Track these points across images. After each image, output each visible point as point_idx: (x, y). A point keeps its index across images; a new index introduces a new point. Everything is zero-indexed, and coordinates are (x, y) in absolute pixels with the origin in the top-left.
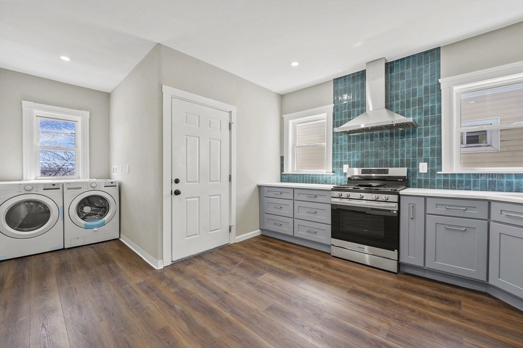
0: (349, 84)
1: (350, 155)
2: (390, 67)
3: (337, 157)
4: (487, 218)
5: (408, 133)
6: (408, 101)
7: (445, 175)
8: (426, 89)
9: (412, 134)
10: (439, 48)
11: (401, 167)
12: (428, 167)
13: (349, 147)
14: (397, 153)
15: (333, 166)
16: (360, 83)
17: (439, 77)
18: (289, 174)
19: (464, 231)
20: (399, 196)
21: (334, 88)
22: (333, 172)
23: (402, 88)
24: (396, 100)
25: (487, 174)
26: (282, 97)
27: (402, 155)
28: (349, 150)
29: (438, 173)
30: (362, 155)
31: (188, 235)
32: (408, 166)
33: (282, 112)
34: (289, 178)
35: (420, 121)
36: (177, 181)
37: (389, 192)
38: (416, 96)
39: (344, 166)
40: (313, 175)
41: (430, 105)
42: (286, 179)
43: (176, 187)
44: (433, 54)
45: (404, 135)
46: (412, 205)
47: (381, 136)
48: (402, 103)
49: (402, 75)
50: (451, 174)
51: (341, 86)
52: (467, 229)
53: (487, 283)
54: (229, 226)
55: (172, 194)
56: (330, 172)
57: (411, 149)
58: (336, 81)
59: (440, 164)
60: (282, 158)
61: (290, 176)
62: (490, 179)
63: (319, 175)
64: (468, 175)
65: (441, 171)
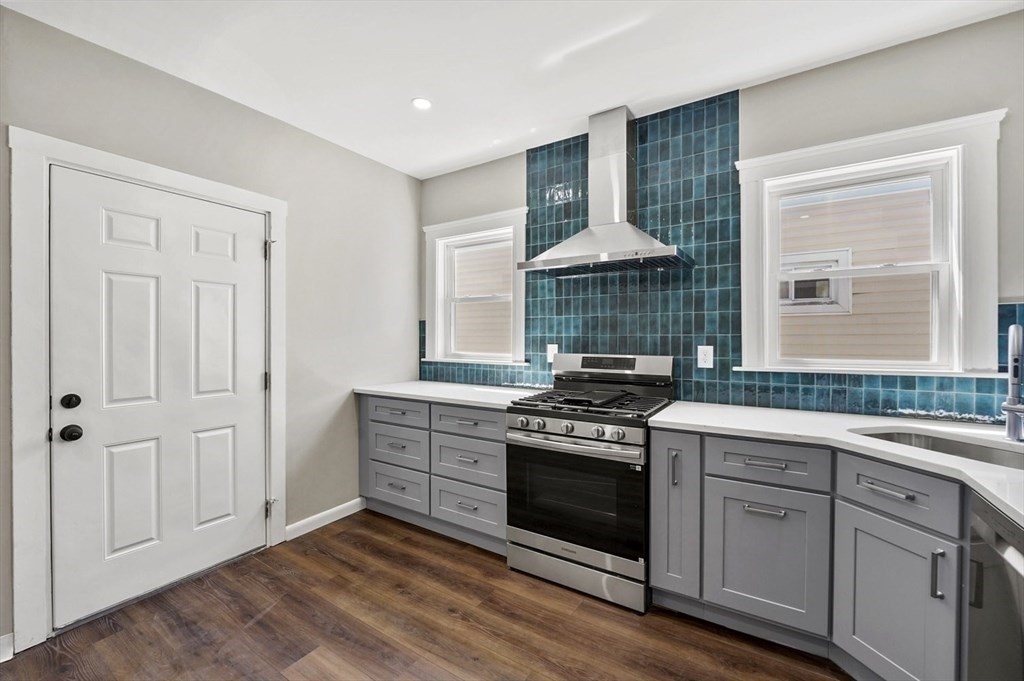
0: (558, 163)
1: (560, 324)
2: (639, 130)
3: (535, 328)
4: (828, 488)
5: (676, 279)
6: (676, 208)
7: (750, 375)
8: (711, 181)
9: (684, 282)
10: (736, 93)
11: (661, 355)
12: (715, 355)
13: (559, 303)
14: (653, 323)
15: (527, 346)
16: (580, 161)
17: (736, 157)
18: (436, 363)
19: (782, 518)
20: (648, 430)
21: (528, 172)
22: (527, 361)
23: (663, 177)
24: (652, 204)
25: (828, 375)
26: (421, 185)
27: (665, 327)
28: (559, 313)
29: (735, 369)
30: (586, 324)
31: (117, 546)
32: (675, 352)
33: (422, 218)
34: (436, 370)
35: (699, 252)
36: (70, 401)
37: (628, 419)
38: (691, 197)
39: (549, 346)
40: (486, 366)
41: (718, 219)
42: (430, 372)
43: (64, 418)
44: (724, 106)
45: (668, 282)
46: (674, 453)
47: (623, 281)
48: (664, 211)
49: (665, 147)
50: (759, 373)
51: (541, 166)
52: (789, 512)
53: (829, 639)
54: (262, 502)
55: (50, 439)
56: (521, 362)
57: (682, 314)
58: (531, 155)
59: (738, 349)
60: (422, 325)
61: (439, 366)
62: (836, 386)
63: (499, 367)
64: (793, 376)
65: (741, 365)
